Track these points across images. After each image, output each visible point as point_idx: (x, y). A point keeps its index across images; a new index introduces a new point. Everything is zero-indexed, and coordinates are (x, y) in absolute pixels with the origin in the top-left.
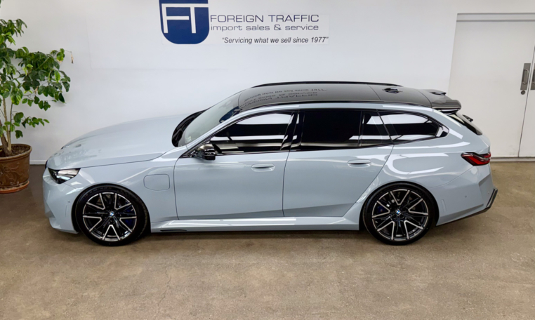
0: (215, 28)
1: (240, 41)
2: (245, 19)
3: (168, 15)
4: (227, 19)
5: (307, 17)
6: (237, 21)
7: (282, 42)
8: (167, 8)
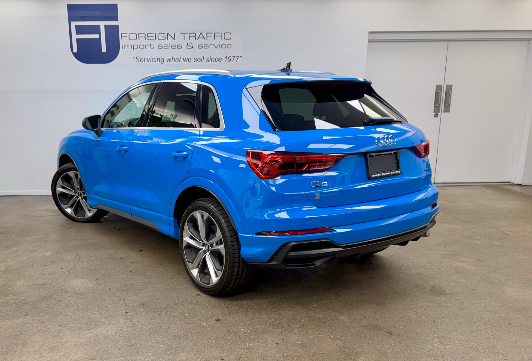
0: (126, 47)
1: (151, 60)
2: (157, 37)
3: (77, 33)
4: (138, 37)
5: (220, 35)
6: (148, 39)
7: (195, 61)
8: (77, 27)
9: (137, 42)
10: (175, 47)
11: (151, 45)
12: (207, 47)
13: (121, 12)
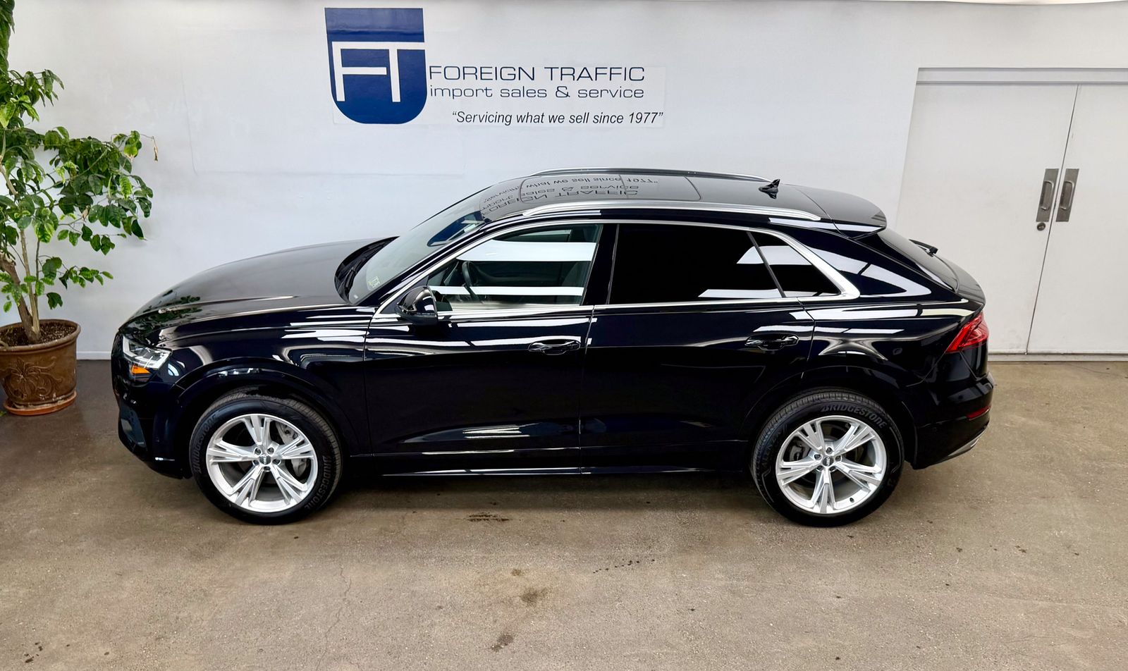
0: (439, 92)
1: (487, 118)
2: (498, 74)
3: (344, 64)
4: (462, 73)
5: (622, 71)
6: (481, 79)
7: (572, 121)
8: (342, 51)
9: (460, 84)
10: (533, 95)
11: (486, 90)
12: (596, 95)
13: (430, 25)
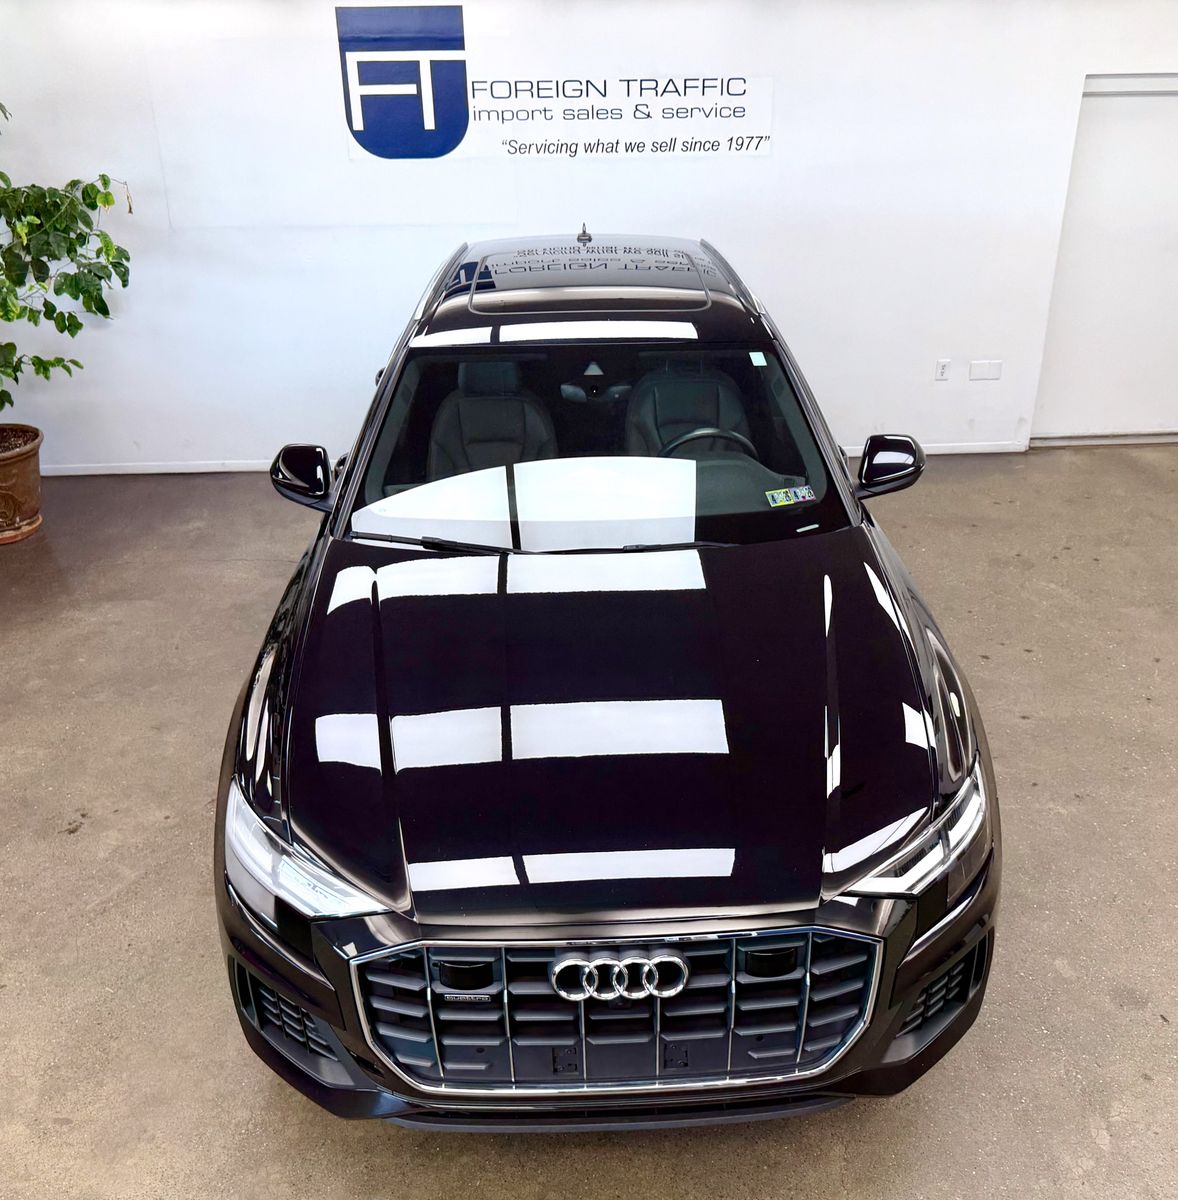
0: (484, 115)
1: (546, 148)
2: (560, 89)
3: (362, 81)
4: (514, 90)
5: (718, 83)
6: (538, 96)
7: (655, 149)
8: (360, 64)
9: (512, 104)
10: (605, 116)
11: (545, 111)
12: (685, 115)
13: (472, 28)
